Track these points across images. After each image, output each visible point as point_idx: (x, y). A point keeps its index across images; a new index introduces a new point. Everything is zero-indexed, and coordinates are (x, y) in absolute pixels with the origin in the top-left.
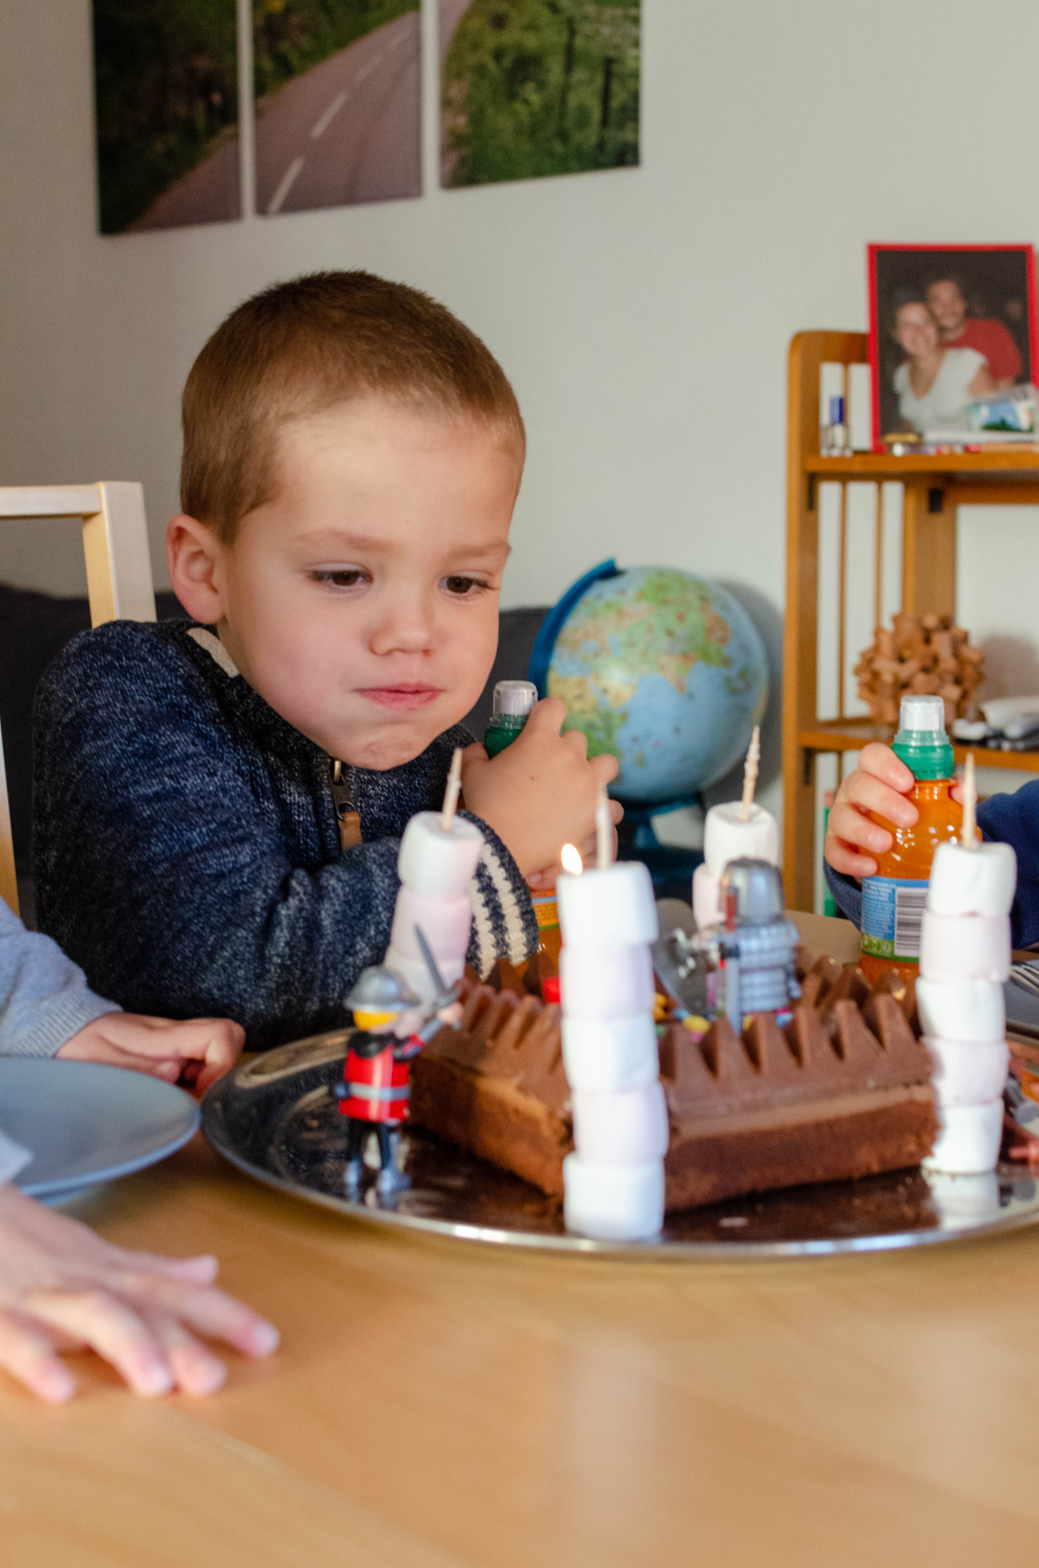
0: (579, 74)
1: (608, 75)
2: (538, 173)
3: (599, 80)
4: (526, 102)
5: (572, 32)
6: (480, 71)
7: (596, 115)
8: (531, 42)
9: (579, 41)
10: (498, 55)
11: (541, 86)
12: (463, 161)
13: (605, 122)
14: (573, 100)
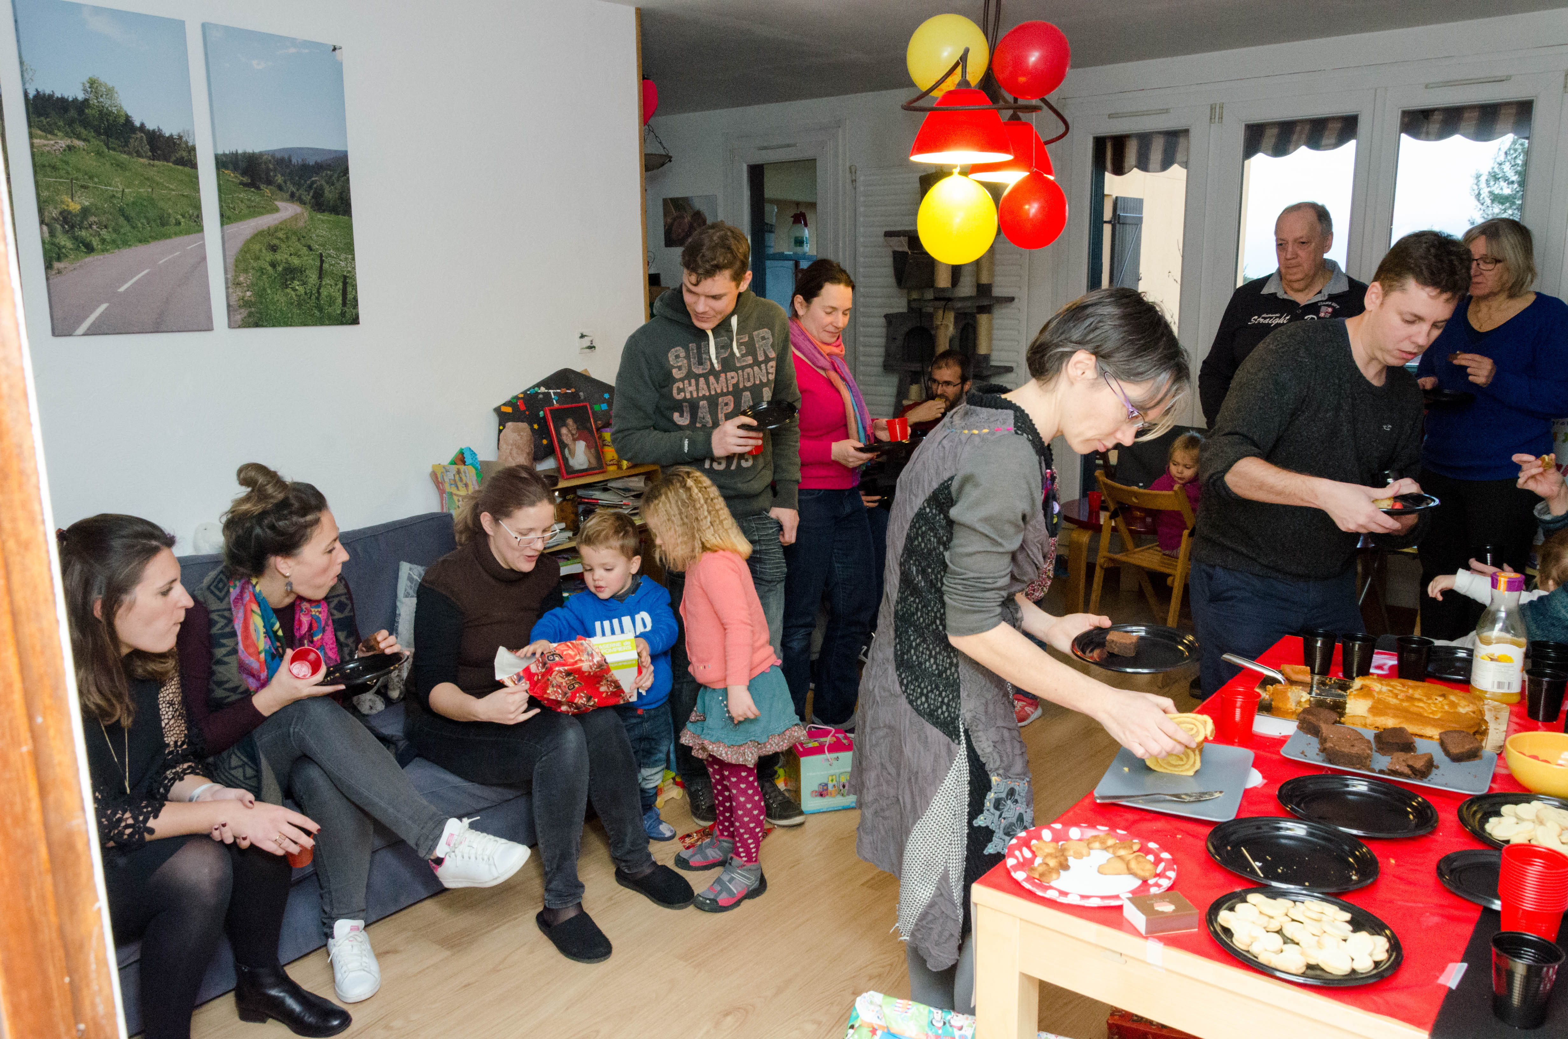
0: (327, 281)
1: (345, 284)
2: (304, 324)
3: (340, 285)
4: (294, 290)
5: (322, 262)
6: (262, 270)
7: (340, 301)
8: (296, 261)
9: (326, 266)
10: (273, 265)
11: (304, 283)
12: (250, 315)
13: (344, 304)
14: (324, 293)
